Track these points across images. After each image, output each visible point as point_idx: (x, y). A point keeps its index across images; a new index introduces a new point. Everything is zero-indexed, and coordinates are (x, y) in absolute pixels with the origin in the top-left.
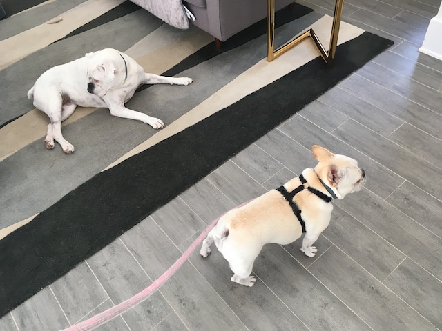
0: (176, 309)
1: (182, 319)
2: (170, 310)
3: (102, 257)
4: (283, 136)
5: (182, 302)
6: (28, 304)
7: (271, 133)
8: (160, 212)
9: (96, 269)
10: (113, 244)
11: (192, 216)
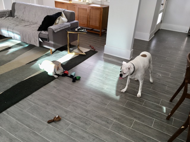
0: (55, 103)
1: (57, 104)
2: (53, 103)
3: (29, 97)
5: (56, 101)
6: (8, 110)
7: (71, 69)
8: (44, 87)
9: (28, 100)
10: (32, 94)
11: (54, 86)
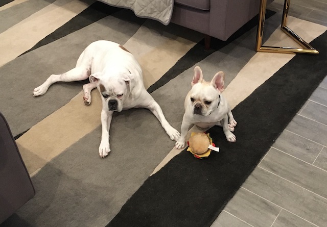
4: (308, 120)
7: (295, 119)
8: (230, 204)
11: (265, 203)
